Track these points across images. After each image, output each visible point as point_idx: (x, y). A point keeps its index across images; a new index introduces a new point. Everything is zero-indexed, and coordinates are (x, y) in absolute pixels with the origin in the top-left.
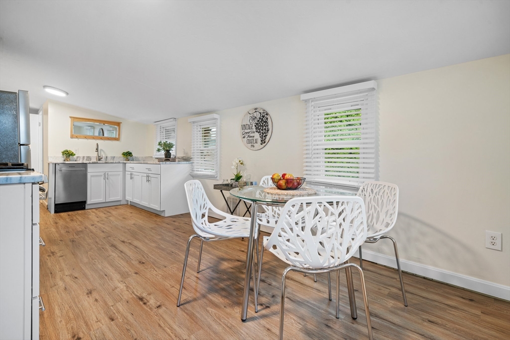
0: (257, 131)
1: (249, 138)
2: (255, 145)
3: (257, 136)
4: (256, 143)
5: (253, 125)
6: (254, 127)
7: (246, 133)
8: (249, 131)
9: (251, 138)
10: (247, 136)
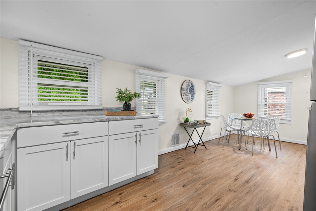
0: (190, 93)
1: (186, 96)
2: (189, 100)
3: (190, 95)
4: (189, 99)
5: (188, 89)
6: (188, 91)
7: (185, 93)
8: (186, 92)
9: (187, 97)
10: (185, 95)
